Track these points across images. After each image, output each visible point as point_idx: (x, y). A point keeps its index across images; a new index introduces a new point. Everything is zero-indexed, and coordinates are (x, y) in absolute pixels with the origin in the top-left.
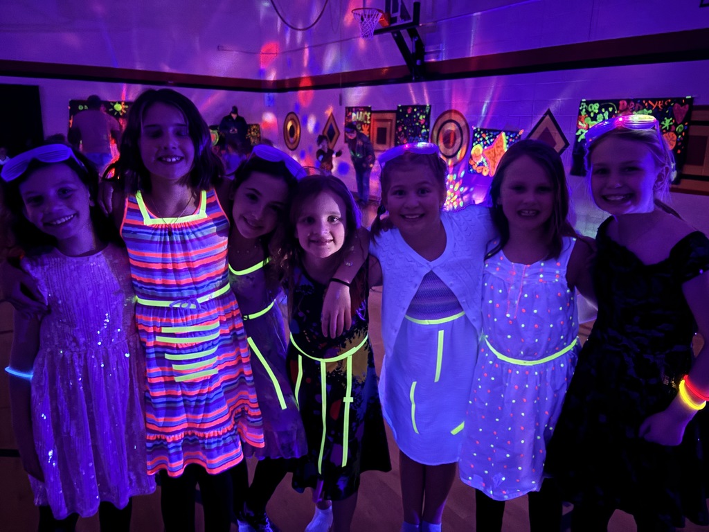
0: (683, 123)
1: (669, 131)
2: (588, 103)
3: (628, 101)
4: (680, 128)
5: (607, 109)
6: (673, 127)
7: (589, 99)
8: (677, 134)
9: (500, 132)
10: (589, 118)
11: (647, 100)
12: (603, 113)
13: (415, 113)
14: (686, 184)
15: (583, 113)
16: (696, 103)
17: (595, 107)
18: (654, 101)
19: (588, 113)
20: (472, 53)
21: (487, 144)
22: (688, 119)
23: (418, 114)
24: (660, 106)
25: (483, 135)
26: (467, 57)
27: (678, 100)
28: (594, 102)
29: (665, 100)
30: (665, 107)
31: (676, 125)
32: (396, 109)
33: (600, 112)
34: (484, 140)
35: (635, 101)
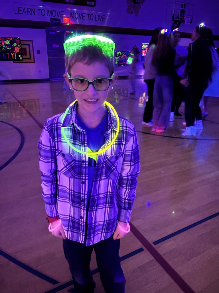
0: (19, 44)
1: (16, 46)
4: (19, 46)
6: (17, 46)
8: (19, 47)
11: (8, 38)
14: (24, 60)
16: (21, 39)
18: (10, 38)
24: (12, 39)
27: (16, 38)
29: (12, 38)
31: (18, 45)
35: (4, 38)
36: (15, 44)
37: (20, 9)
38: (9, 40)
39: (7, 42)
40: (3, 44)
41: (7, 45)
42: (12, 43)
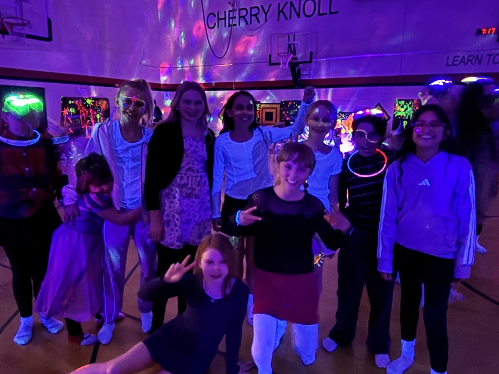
2: (399, 100)
5: (408, 103)
7: (400, 99)
9: (351, 113)
10: (400, 107)
12: (406, 105)
13: (295, 104)
15: (397, 105)
17: (403, 102)
19: (399, 105)
20: (323, 77)
21: (344, 119)
23: (297, 105)
25: (341, 115)
26: (320, 78)
28: (402, 100)
32: (280, 102)
33: (405, 104)
34: (342, 117)
37: (456, 59)
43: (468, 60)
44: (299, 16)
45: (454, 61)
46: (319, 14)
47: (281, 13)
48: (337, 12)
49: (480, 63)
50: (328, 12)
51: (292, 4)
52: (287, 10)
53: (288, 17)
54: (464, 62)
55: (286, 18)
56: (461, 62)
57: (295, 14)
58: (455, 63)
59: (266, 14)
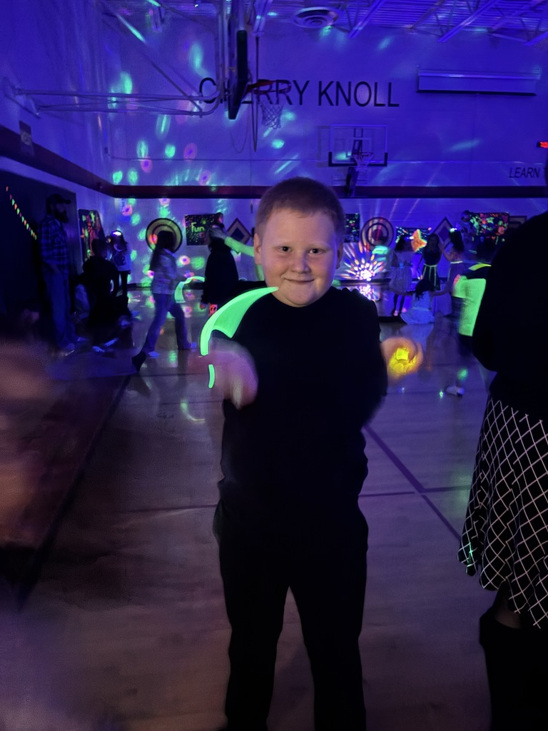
1: (501, 226)
3: (484, 214)
8: (504, 227)
9: (416, 229)
11: (492, 213)
16: (511, 215)
18: (495, 214)
22: (508, 222)
24: (497, 216)
27: (504, 214)
29: (499, 213)
30: (499, 216)
31: (504, 223)
35: (487, 214)
36: (501, 223)
37: (518, 170)
38: (493, 216)
39: (490, 221)
40: (484, 223)
41: (489, 225)
42: (496, 221)
43: (528, 173)
44: (348, 102)
45: (516, 172)
46: (376, 105)
47: (324, 96)
48: (397, 105)
49: (538, 176)
50: (386, 103)
51: (338, 85)
52: (332, 92)
53: (334, 103)
54: (524, 174)
55: (332, 104)
56: (522, 174)
57: (344, 99)
58: (518, 175)
59: (301, 93)
